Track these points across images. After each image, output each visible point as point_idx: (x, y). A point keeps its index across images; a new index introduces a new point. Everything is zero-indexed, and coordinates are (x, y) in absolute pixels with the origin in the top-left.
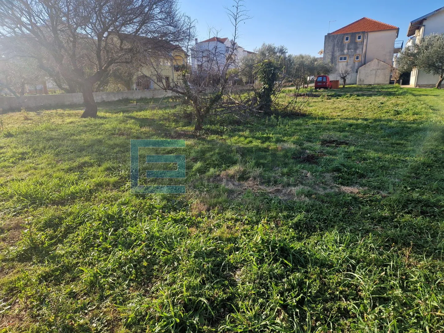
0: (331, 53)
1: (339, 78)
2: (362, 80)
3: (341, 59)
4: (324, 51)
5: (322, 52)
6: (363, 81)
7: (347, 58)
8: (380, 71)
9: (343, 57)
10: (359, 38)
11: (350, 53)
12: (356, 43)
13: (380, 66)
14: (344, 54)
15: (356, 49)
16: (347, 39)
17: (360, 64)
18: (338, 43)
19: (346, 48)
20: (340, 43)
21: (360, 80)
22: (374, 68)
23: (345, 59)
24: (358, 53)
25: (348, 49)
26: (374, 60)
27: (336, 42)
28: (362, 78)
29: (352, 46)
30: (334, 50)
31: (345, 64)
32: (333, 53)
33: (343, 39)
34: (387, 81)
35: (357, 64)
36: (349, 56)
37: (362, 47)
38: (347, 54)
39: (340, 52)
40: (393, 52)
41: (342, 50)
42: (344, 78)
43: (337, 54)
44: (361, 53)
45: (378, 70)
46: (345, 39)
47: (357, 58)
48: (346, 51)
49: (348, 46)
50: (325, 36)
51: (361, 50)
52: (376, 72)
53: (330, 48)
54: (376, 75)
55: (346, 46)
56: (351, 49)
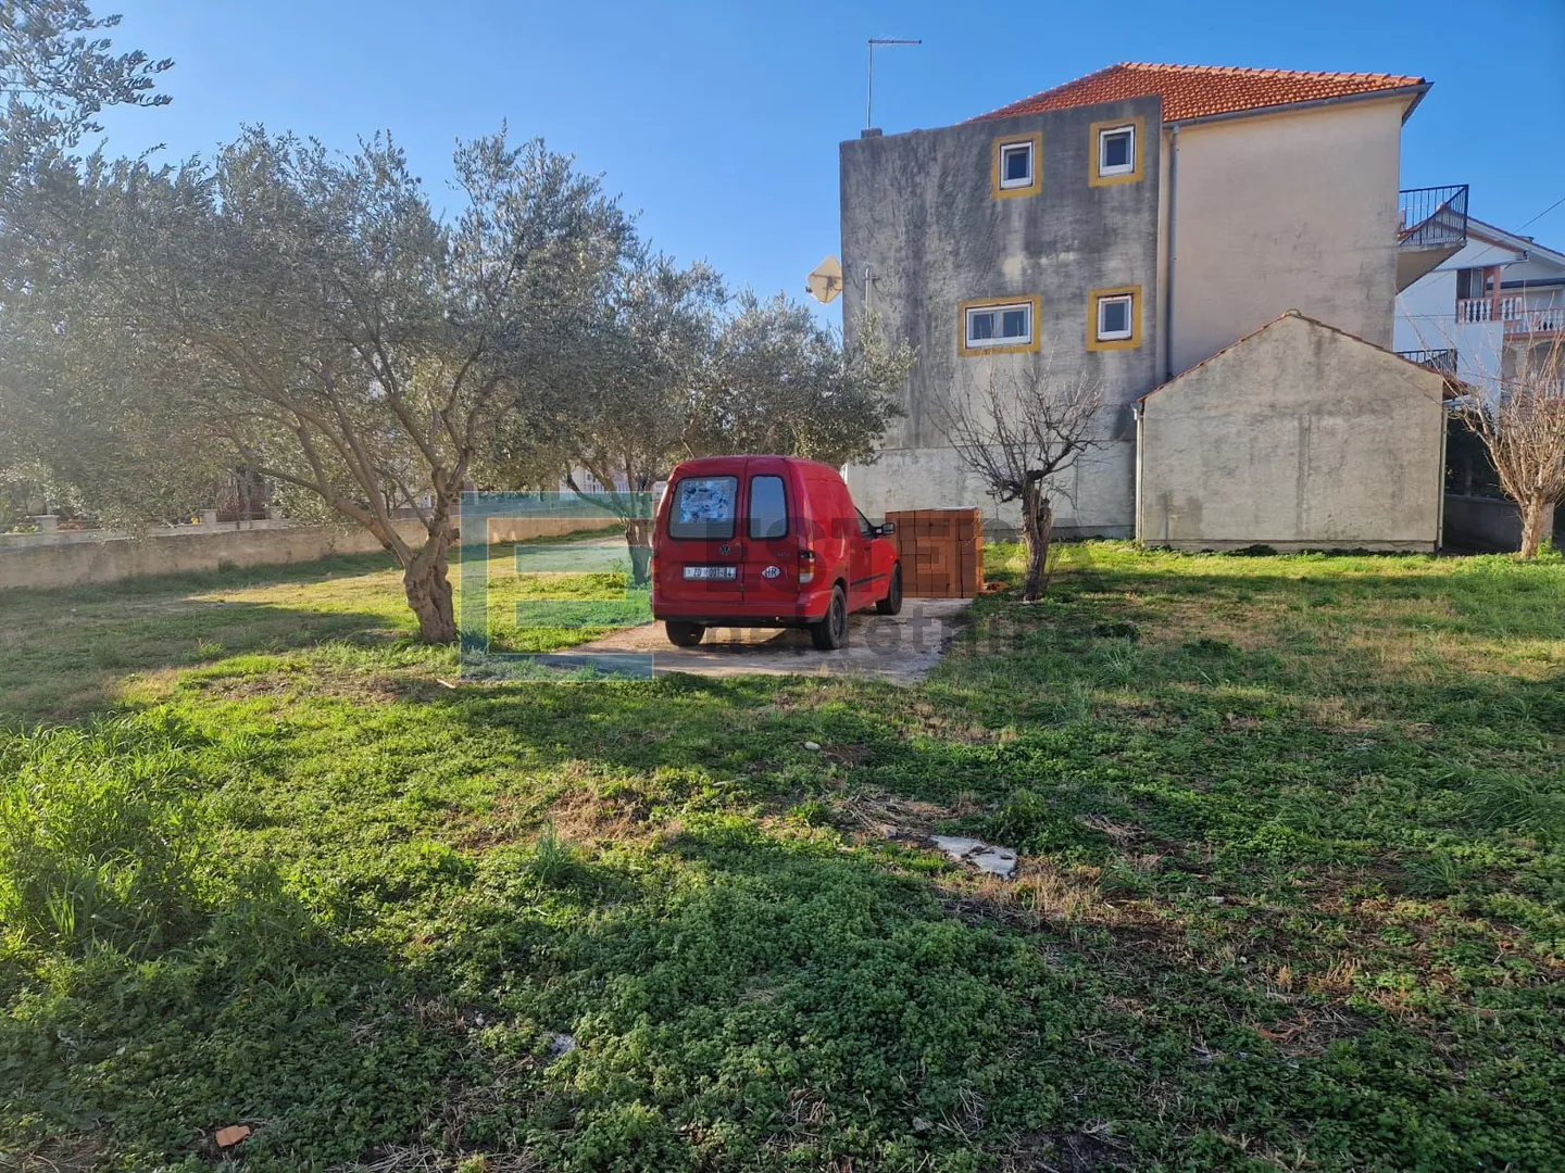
0: (896, 285)
1: (976, 495)
2: (1179, 500)
3: (982, 327)
4: (846, 267)
5: (831, 281)
6: (1195, 507)
7: (1030, 322)
8: (1337, 422)
9: (998, 310)
10: (1117, 152)
11: (1050, 281)
12: (1093, 198)
13: (1333, 377)
14: (1000, 291)
15: (1096, 244)
16: (1017, 167)
17: (1142, 374)
18: (948, 201)
19: (1016, 241)
20: (961, 202)
21: (1165, 501)
22: (1287, 397)
23: (1014, 324)
24: (1120, 278)
25: (1034, 248)
26: (1277, 330)
27: (931, 197)
28: (1184, 481)
29: (1063, 223)
30: (918, 254)
31: (1017, 364)
32: (915, 278)
33: (983, 168)
34: (1418, 514)
35: (1113, 368)
36: (1049, 301)
37: (1145, 228)
38: (1029, 289)
39: (967, 276)
40: (1386, 279)
41: (987, 259)
42: (1023, 487)
43: (950, 287)
44: (1141, 276)
45: (1319, 411)
46: (1000, 164)
47: (1115, 319)
48: (1014, 266)
49: (1033, 221)
50: (846, 148)
51: (1136, 249)
52: (1305, 431)
53: (892, 240)
54: (1305, 462)
55: (1017, 223)
56: (1052, 247)
